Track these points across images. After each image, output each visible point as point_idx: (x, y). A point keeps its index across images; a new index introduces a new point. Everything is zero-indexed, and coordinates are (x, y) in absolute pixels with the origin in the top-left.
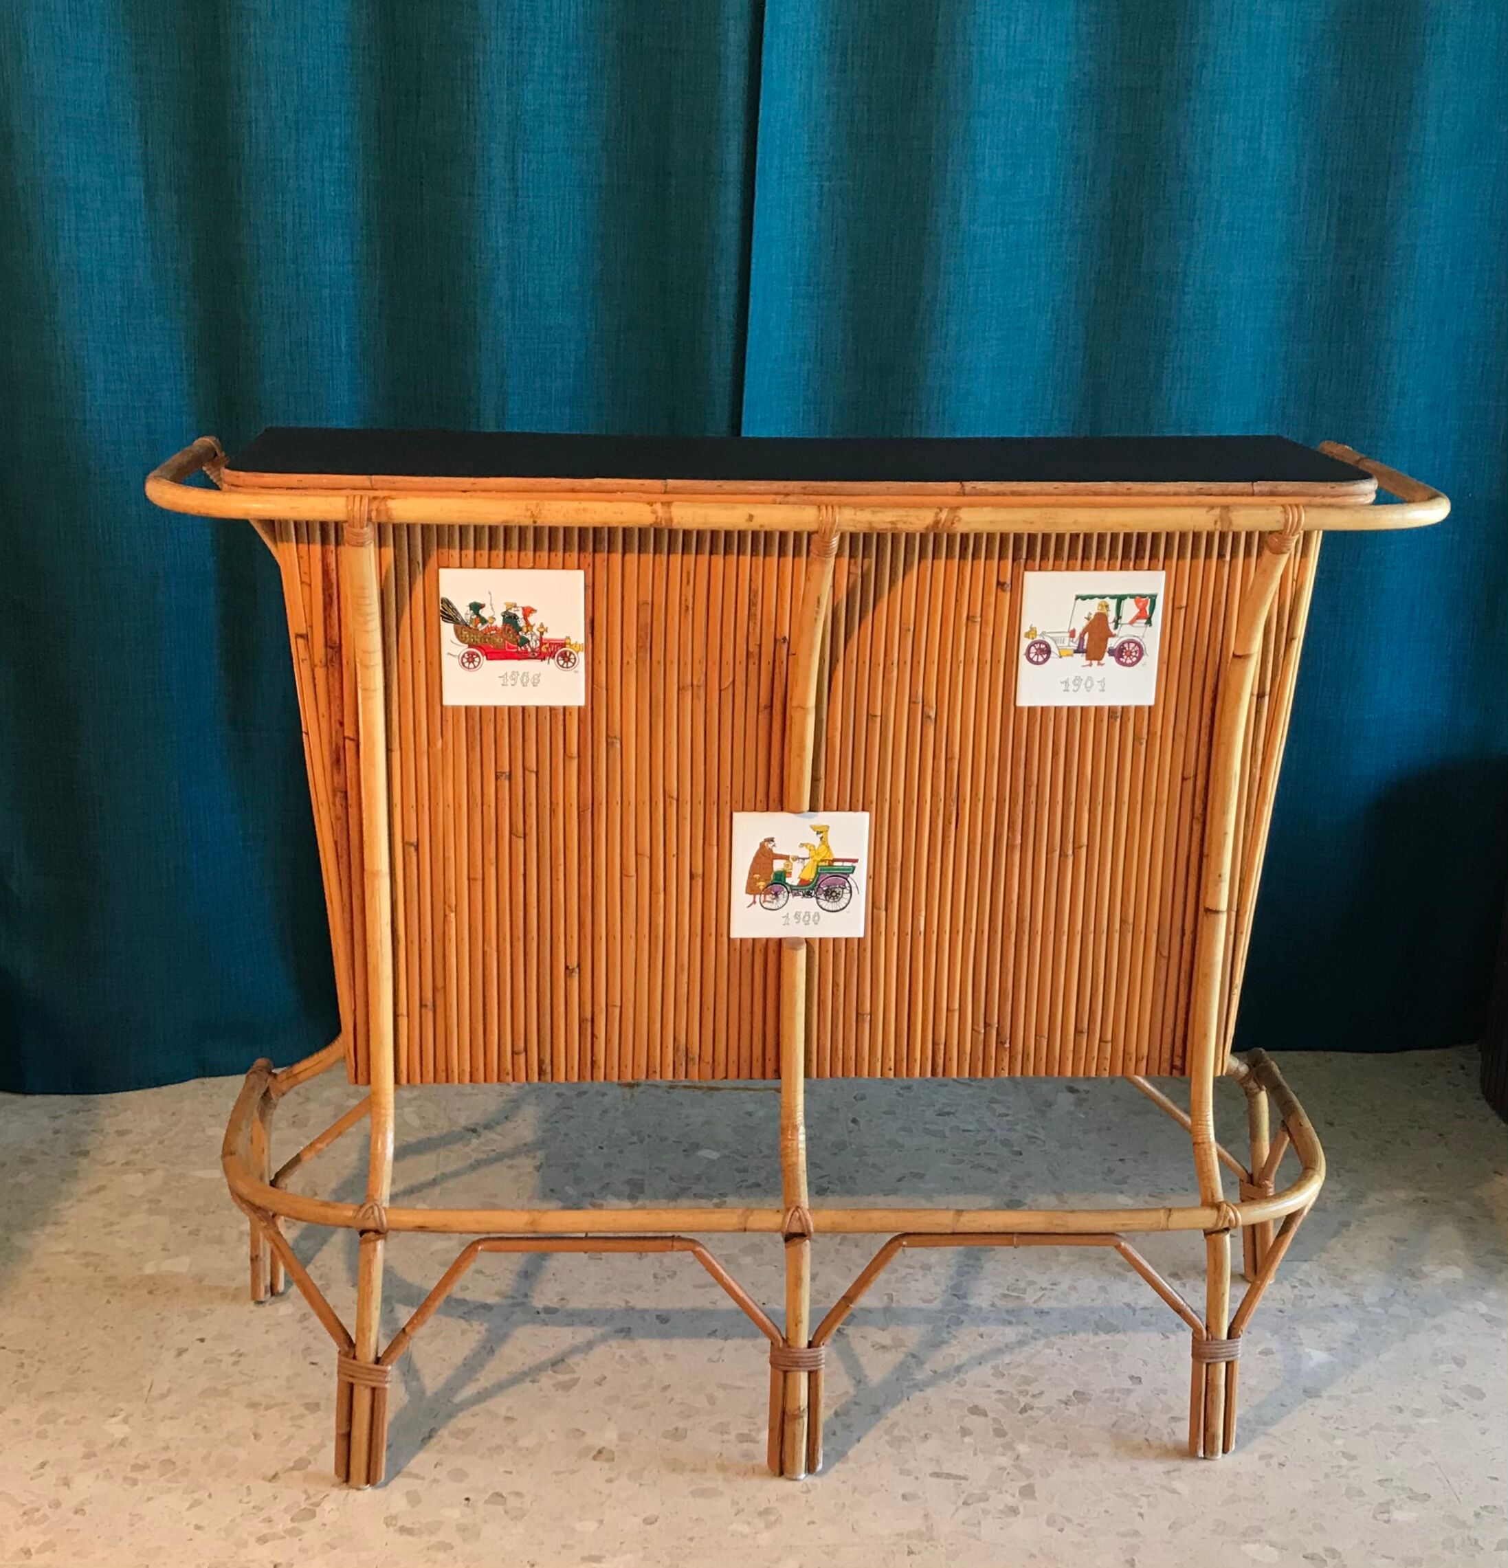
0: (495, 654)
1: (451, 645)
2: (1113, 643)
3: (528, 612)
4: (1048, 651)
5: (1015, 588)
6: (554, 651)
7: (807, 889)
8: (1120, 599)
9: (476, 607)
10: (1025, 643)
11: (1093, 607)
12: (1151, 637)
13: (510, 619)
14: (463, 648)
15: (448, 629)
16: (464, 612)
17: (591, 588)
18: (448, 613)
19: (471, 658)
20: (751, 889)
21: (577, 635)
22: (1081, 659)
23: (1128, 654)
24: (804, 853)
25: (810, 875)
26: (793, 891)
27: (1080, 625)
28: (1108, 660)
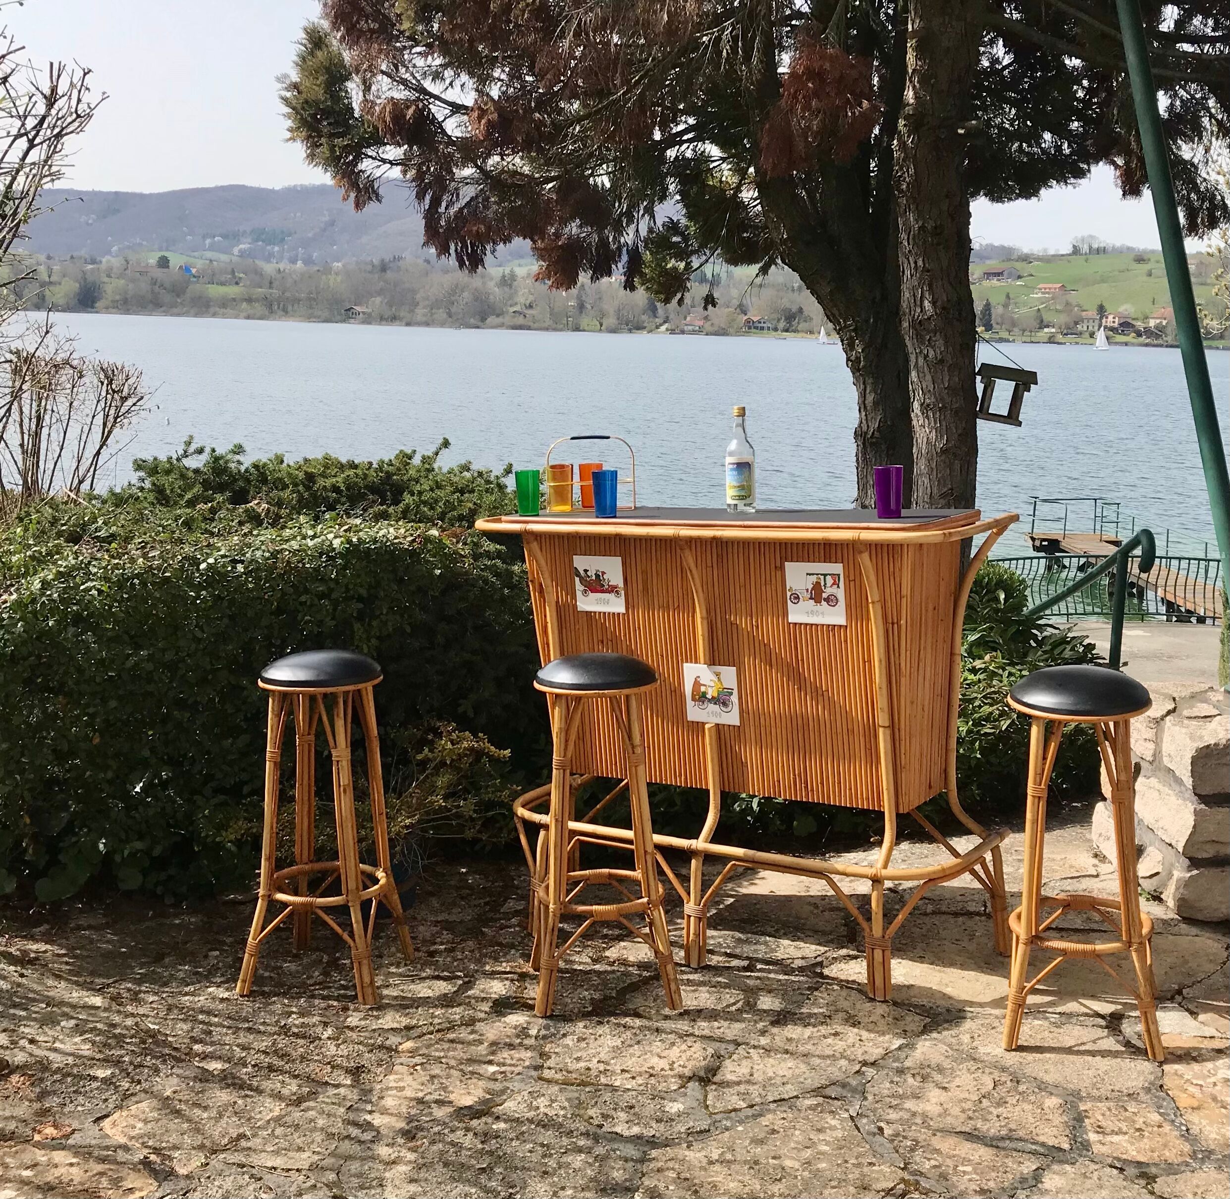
0: (594, 591)
1: (579, 587)
2: (824, 595)
3: (603, 573)
4: (798, 598)
5: (782, 568)
6: (613, 589)
7: (715, 700)
8: (825, 575)
9: (586, 571)
10: (789, 594)
11: (814, 579)
12: (840, 593)
13: (597, 576)
14: (582, 588)
15: (577, 579)
16: (582, 573)
17: (624, 564)
18: (578, 574)
19: (585, 591)
20: (693, 699)
21: (621, 585)
22: (812, 602)
23: (831, 601)
24: (712, 684)
25: (716, 695)
26: (709, 700)
27: (810, 587)
28: (823, 603)
